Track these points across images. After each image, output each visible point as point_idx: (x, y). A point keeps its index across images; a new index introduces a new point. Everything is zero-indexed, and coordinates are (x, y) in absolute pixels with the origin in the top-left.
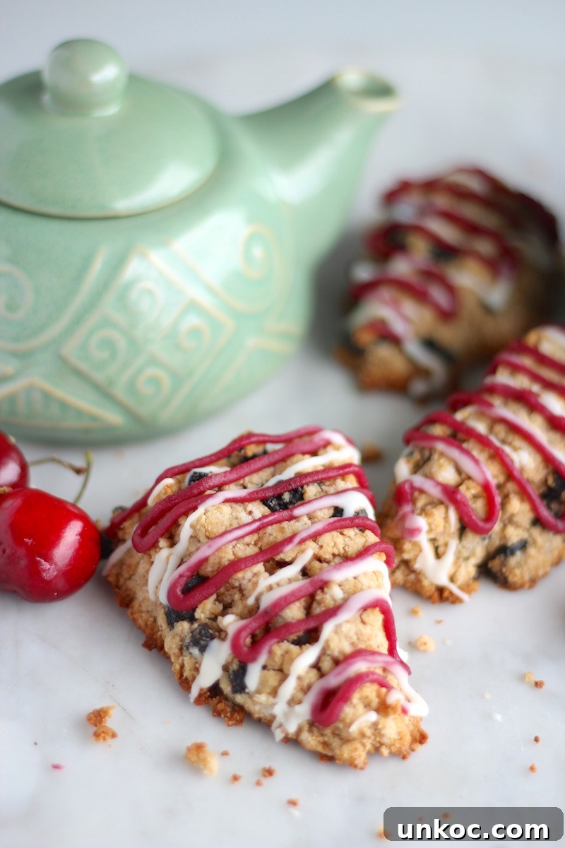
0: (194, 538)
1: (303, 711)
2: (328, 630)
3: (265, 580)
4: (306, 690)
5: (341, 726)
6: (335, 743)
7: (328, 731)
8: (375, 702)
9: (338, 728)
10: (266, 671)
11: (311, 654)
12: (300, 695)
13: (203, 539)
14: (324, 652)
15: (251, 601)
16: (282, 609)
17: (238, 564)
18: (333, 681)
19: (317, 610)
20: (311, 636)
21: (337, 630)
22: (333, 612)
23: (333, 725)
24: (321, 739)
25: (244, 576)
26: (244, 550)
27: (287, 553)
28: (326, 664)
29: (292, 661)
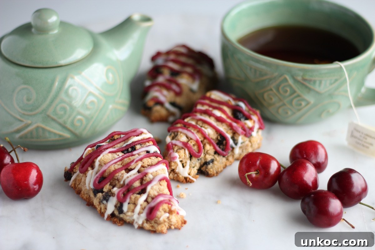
0: (100, 165)
1: (144, 216)
2: (149, 188)
3: (126, 175)
4: (143, 209)
5: (157, 219)
6: (156, 225)
7: (153, 222)
8: (168, 210)
9: (156, 220)
10: (129, 205)
11: (144, 197)
12: (142, 211)
13: (103, 164)
14: (148, 196)
15: (122, 183)
16: (133, 183)
17: (116, 171)
18: (153, 204)
19: (144, 182)
20: (143, 191)
21: (152, 188)
22: (150, 182)
23: (154, 219)
24: (151, 225)
25: (118, 175)
26: (117, 166)
27: (133, 165)
28: (150, 200)
29: (138, 200)
